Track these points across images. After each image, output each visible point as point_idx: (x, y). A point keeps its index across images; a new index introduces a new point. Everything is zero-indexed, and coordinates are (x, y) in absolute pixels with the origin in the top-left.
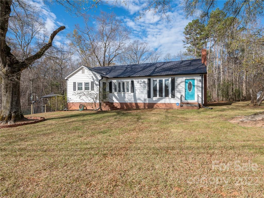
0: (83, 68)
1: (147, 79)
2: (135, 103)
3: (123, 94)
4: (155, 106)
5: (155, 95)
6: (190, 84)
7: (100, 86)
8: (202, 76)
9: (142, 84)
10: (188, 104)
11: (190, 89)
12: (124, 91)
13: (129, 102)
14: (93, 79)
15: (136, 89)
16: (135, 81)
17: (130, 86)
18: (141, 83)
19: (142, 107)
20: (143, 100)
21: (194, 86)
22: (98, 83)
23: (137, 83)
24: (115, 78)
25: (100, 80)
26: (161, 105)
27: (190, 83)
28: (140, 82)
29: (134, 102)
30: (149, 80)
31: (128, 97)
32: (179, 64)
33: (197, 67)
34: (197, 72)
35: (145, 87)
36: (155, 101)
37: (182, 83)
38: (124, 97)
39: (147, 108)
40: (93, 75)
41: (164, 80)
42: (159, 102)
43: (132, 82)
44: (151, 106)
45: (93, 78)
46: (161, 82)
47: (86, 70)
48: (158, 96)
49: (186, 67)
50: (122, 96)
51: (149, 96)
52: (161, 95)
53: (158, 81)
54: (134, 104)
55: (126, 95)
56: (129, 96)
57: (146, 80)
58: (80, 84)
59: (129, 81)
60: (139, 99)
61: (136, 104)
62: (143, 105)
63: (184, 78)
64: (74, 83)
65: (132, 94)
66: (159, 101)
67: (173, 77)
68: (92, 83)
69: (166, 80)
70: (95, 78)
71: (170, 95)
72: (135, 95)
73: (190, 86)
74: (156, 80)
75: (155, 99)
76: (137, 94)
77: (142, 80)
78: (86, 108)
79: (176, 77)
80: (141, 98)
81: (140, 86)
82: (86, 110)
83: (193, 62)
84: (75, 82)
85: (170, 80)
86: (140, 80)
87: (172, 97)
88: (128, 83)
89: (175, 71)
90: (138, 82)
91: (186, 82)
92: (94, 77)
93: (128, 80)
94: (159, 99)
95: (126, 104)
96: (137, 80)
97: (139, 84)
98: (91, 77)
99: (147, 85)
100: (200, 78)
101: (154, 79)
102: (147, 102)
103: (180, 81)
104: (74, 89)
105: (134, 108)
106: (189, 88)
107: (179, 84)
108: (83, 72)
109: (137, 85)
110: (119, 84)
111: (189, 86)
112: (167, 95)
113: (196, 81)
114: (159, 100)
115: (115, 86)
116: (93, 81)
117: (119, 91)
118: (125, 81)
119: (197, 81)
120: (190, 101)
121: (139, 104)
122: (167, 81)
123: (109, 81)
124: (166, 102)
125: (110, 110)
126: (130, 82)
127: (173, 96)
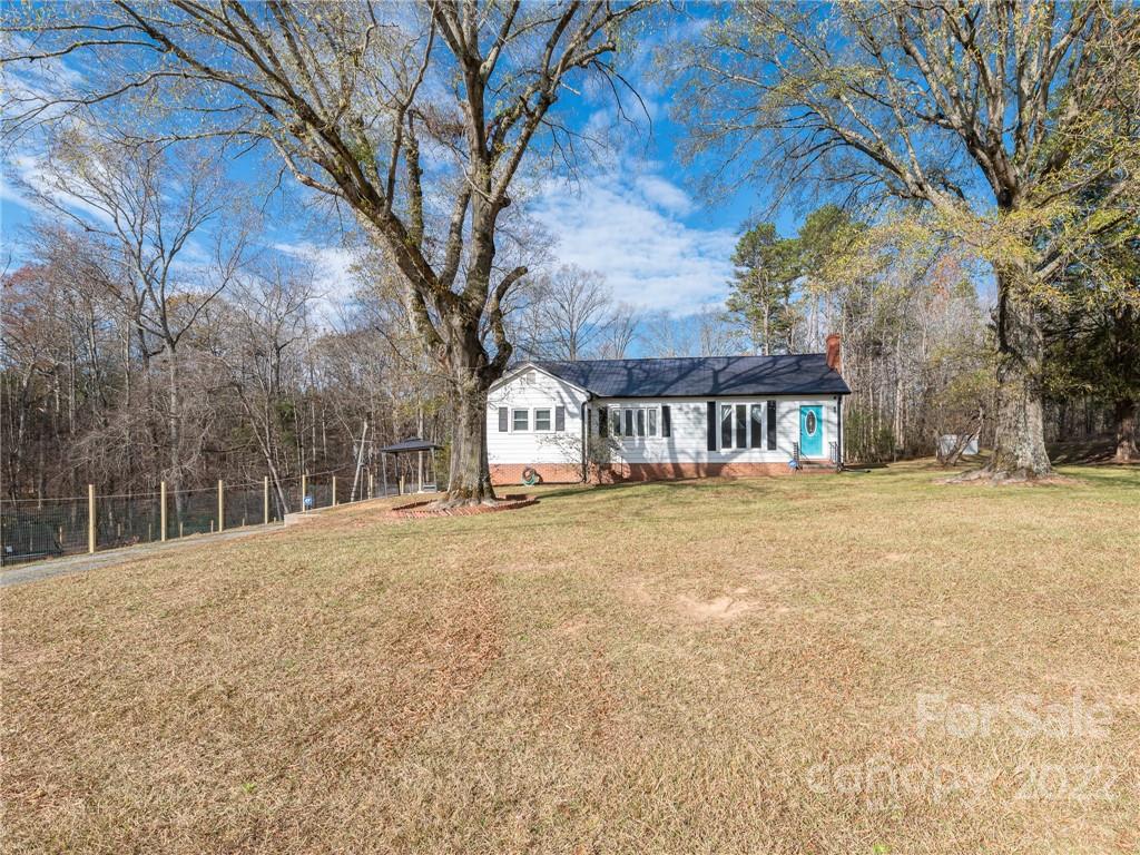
0: (530, 368)
1: (706, 405)
2: (673, 464)
3: (637, 442)
4: (726, 469)
5: (727, 444)
6: (811, 417)
7: (583, 419)
8: (840, 399)
9: (691, 416)
10: (808, 463)
11: (811, 429)
12: (641, 433)
13: (655, 461)
14: (563, 402)
15: (675, 426)
16: (674, 407)
17: (659, 418)
18: (687, 413)
19: (690, 473)
20: (694, 455)
21: (820, 421)
22: (576, 411)
23: (677, 411)
24: (617, 397)
25: (584, 404)
26: (741, 468)
27: (812, 414)
28: (686, 409)
29: (668, 461)
30: (712, 406)
31: (654, 449)
32: (770, 365)
33: (819, 375)
34: (826, 388)
35: (700, 423)
36: (726, 457)
37: (792, 414)
38: (642, 448)
39: (703, 475)
40: (561, 390)
41: (748, 405)
42: (735, 461)
43: (666, 411)
44: (714, 470)
45: (561, 397)
46: (741, 412)
47: (540, 377)
48: (734, 444)
49: (793, 375)
50: (637, 445)
51: (712, 446)
52: (742, 444)
53: (734, 408)
54: (670, 468)
55: (647, 443)
56: (655, 446)
57: (703, 406)
58: (520, 413)
59: (658, 406)
60: (683, 452)
61: (676, 466)
62: (692, 468)
63: (797, 404)
64: (503, 412)
65: (665, 440)
66: (735, 457)
67: (771, 398)
68: (560, 411)
69: (753, 407)
70: (567, 399)
71: (764, 442)
72: (673, 443)
73: (811, 422)
74: (730, 407)
75: (724, 451)
76: (676, 441)
77: (692, 405)
78: (541, 478)
79: (777, 399)
80: (690, 451)
81: (686, 421)
82: (541, 483)
83: (803, 361)
84: (506, 408)
85: (764, 404)
86: (684, 404)
87: (770, 448)
88: (652, 412)
89: (773, 384)
90: (680, 409)
91: (802, 412)
92: (564, 395)
93: (653, 405)
94: (735, 452)
95: (647, 466)
96: (678, 405)
97: (683, 416)
98: (555, 395)
99: (706, 417)
100: (834, 403)
101: (723, 404)
102: (705, 459)
103: (787, 409)
104: (503, 428)
105: (669, 476)
106: (808, 426)
107: (784, 416)
108: (531, 381)
109: (677, 417)
110: (629, 414)
111: (808, 422)
112: (756, 443)
113: (824, 410)
114: (735, 454)
115: (617, 420)
116: (561, 405)
117: (629, 432)
118: (645, 406)
119: (827, 409)
120: (810, 457)
121: (683, 467)
122: (756, 408)
123: (602, 404)
124: (753, 461)
125: (612, 482)
126: (660, 410)
127: (772, 445)
